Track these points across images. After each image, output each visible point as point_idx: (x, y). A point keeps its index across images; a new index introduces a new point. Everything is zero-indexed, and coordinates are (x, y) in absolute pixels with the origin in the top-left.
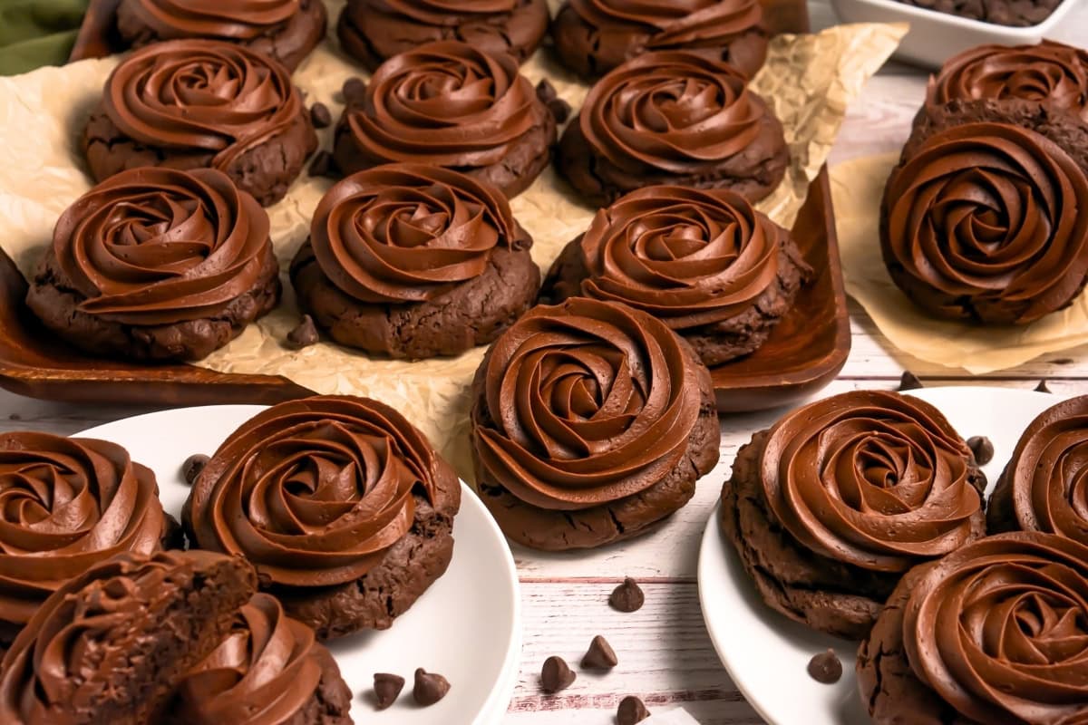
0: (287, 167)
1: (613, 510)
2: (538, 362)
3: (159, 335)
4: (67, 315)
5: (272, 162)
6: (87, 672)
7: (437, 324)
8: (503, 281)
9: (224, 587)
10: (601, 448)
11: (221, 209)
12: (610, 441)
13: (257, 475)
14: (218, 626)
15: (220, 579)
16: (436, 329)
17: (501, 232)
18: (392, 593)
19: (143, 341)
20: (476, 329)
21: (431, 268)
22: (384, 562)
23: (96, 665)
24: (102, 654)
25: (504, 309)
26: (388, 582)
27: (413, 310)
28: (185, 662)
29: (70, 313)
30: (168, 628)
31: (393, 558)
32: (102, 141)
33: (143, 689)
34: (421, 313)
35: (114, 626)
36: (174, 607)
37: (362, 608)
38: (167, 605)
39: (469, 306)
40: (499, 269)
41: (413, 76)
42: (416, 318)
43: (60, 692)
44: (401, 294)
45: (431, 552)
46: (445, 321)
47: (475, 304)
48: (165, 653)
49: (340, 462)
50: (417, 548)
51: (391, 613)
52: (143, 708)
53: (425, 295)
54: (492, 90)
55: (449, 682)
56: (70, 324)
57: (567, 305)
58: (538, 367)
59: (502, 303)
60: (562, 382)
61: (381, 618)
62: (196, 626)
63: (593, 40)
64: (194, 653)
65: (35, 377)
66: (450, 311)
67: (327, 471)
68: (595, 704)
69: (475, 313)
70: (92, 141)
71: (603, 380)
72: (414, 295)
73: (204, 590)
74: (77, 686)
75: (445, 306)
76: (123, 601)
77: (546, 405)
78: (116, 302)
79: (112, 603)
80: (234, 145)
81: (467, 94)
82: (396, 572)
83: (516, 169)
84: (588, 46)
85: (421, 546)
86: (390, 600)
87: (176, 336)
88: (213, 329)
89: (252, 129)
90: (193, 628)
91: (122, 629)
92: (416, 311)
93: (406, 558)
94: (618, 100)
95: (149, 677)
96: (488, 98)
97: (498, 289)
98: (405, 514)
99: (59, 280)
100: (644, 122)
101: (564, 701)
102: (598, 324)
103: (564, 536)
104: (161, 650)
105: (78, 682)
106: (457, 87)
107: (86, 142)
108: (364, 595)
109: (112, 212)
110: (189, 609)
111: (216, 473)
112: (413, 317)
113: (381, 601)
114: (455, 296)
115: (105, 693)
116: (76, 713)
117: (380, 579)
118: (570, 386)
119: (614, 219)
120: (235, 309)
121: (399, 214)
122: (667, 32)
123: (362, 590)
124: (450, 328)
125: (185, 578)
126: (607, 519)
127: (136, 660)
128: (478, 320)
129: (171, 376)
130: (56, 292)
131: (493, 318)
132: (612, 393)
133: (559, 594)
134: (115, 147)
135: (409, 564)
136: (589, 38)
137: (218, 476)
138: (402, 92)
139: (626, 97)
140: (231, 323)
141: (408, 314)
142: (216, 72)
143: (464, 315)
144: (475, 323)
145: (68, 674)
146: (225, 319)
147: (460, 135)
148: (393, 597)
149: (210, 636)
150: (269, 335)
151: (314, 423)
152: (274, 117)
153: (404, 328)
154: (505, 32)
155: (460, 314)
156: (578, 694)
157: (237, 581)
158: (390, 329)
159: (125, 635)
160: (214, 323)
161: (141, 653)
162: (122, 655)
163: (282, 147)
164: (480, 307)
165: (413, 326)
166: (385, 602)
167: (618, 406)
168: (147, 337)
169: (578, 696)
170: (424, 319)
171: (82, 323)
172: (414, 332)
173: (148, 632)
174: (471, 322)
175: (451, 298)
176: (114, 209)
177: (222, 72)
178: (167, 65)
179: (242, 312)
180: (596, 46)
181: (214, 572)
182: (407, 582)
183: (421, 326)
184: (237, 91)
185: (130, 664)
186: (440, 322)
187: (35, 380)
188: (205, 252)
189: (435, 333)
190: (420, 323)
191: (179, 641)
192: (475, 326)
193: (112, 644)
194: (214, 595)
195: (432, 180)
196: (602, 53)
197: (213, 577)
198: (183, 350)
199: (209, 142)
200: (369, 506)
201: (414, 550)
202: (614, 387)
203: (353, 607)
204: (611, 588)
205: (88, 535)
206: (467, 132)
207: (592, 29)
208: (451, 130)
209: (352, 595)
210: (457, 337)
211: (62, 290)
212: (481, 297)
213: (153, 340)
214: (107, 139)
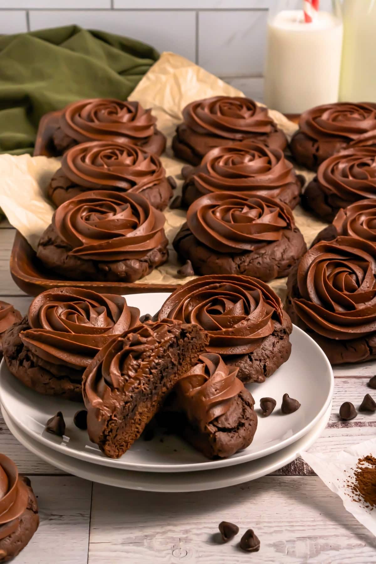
0: (163, 200)
1: (367, 340)
2: (325, 266)
3: (113, 267)
4: (62, 258)
5: (155, 197)
6: (132, 373)
7: (259, 263)
8: (291, 244)
9: (194, 339)
10: (361, 307)
11: (140, 209)
12: (365, 304)
13: (190, 308)
14: (191, 360)
15: (193, 334)
16: (259, 266)
17: (288, 221)
18: (266, 363)
19: (105, 270)
20: (279, 267)
21: (256, 234)
22: (261, 347)
23: (136, 371)
24: (139, 366)
25: (293, 257)
26: (264, 357)
27: (246, 256)
28: (175, 377)
29: (65, 257)
30: (169, 357)
31: (265, 345)
32: (61, 188)
33: (155, 388)
34: (250, 258)
35: (145, 351)
36: (171, 346)
37: (252, 369)
38: (169, 344)
39: (275, 254)
40: (289, 239)
41: (226, 157)
42: (248, 260)
43: (119, 383)
44: (241, 247)
45: (283, 345)
46: (263, 262)
47: (278, 255)
48: (167, 370)
49: (235, 300)
50: (277, 342)
51: (265, 374)
52: (155, 398)
53: (253, 247)
54: (269, 162)
55: (300, 403)
56: (64, 262)
57: (337, 240)
58: (325, 268)
59: (292, 254)
60: (339, 275)
61: (261, 375)
62: (181, 357)
63: (316, 146)
64: (180, 373)
65: (51, 284)
66: (265, 257)
67: (229, 305)
68: (369, 425)
69: (279, 258)
70: (56, 189)
71: (360, 275)
72: (247, 247)
73: (186, 339)
74: (127, 380)
75: (263, 254)
76: (149, 339)
77: (330, 284)
78: (92, 248)
79: (144, 339)
80: (136, 187)
81: (257, 163)
82: (268, 352)
83: (286, 201)
84: (313, 150)
85: (278, 342)
86: (265, 366)
87: (122, 267)
88: (141, 266)
89: (145, 180)
90: (180, 359)
91: (148, 354)
92: (248, 256)
93: (272, 347)
94: (337, 168)
95: (159, 381)
96: (268, 165)
97: (289, 247)
98: (270, 324)
99: (56, 242)
100: (354, 176)
101: (353, 424)
102: (354, 249)
103: (341, 354)
104: (165, 368)
105: (127, 378)
106: (251, 160)
107: (51, 191)
108: (252, 363)
109: (81, 210)
110: (178, 348)
111: (168, 308)
112: (246, 260)
113: (261, 366)
114: (268, 250)
115: (139, 386)
116: (125, 395)
117: (260, 355)
118: (343, 276)
119: (349, 213)
120: (151, 257)
121: (234, 211)
122: (357, 141)
123: (251, 360)
124: (266, 266)
125: (178, 332)
126: (365, 345)
127: (153, 371)
128: (280, 262)
129: (124, 285)
130: (55, 248)
131: (288, 261)
132: (365, 280)
133: (341, 382)
134: (70, 190)
135: (273, 350)
136: (313, 146)
137: (169, 310)
138: (221, 164)
139: (341, 166)
140: (149, 263)
141: (243, 258)
142: (122, 154)
143: (273, 259)
144: (279, 263)
145: (122, 375)
146: (146, 261)
147: (257, 181)
148: (267, 365)
149: (187, 364)
150: (165, 274)
151: (218, 285)
152: (155, 175)
153: (242, 265)
154: (267, 144)
155: (271, 258)
156: (360, 421)
157: (200, 338)
158: (234, 265)
159: (150, 356)
160: (141, 263)
161: (156, 368)
162: (147, 368)
163: (159, 190)
164: (280, 255)
165: (246, 264)
166: (262, 367)
167: (368, 287)
168: (107, 268)
169: (360, 422)
170: (252, 261)
171: (71, 262)
172: (247, 267)
173: (159, 357)
174: (277, 262)
175: (266, 250)
176: (83, 209)
177: (125, 154)
178: (95, 150)
179: (154, 258)
180: (317, 150)
181: (190, 330)
182: (273, 359)
183: (251, 264)
184: (134, 162)
185: (151, 373)
186: (261, 262)
187: (52, 285)
188: (134, 227)
189: (258, 268)
190: (250, 263)
191: (173, 364)
192: (279, 265)
193: (143, 361)
194: (190, 342)
195: (248, 198)
196: (321, 152)
197: (190, 333)
198: (125, 275)
199: (123, 185)
200: (254, 318)
201: (275, 343)
202: (366, 277)
203: (247, 368)
204: (368, 380)
205: (111, 329)
206: (260, 179)
207: (314, 141)
208: (252, 179)
209: (246, 362)
210: (269, 270)
211: (58, 247)
212: (282, 251)
213: (110, 269)
214: (65, 187)
